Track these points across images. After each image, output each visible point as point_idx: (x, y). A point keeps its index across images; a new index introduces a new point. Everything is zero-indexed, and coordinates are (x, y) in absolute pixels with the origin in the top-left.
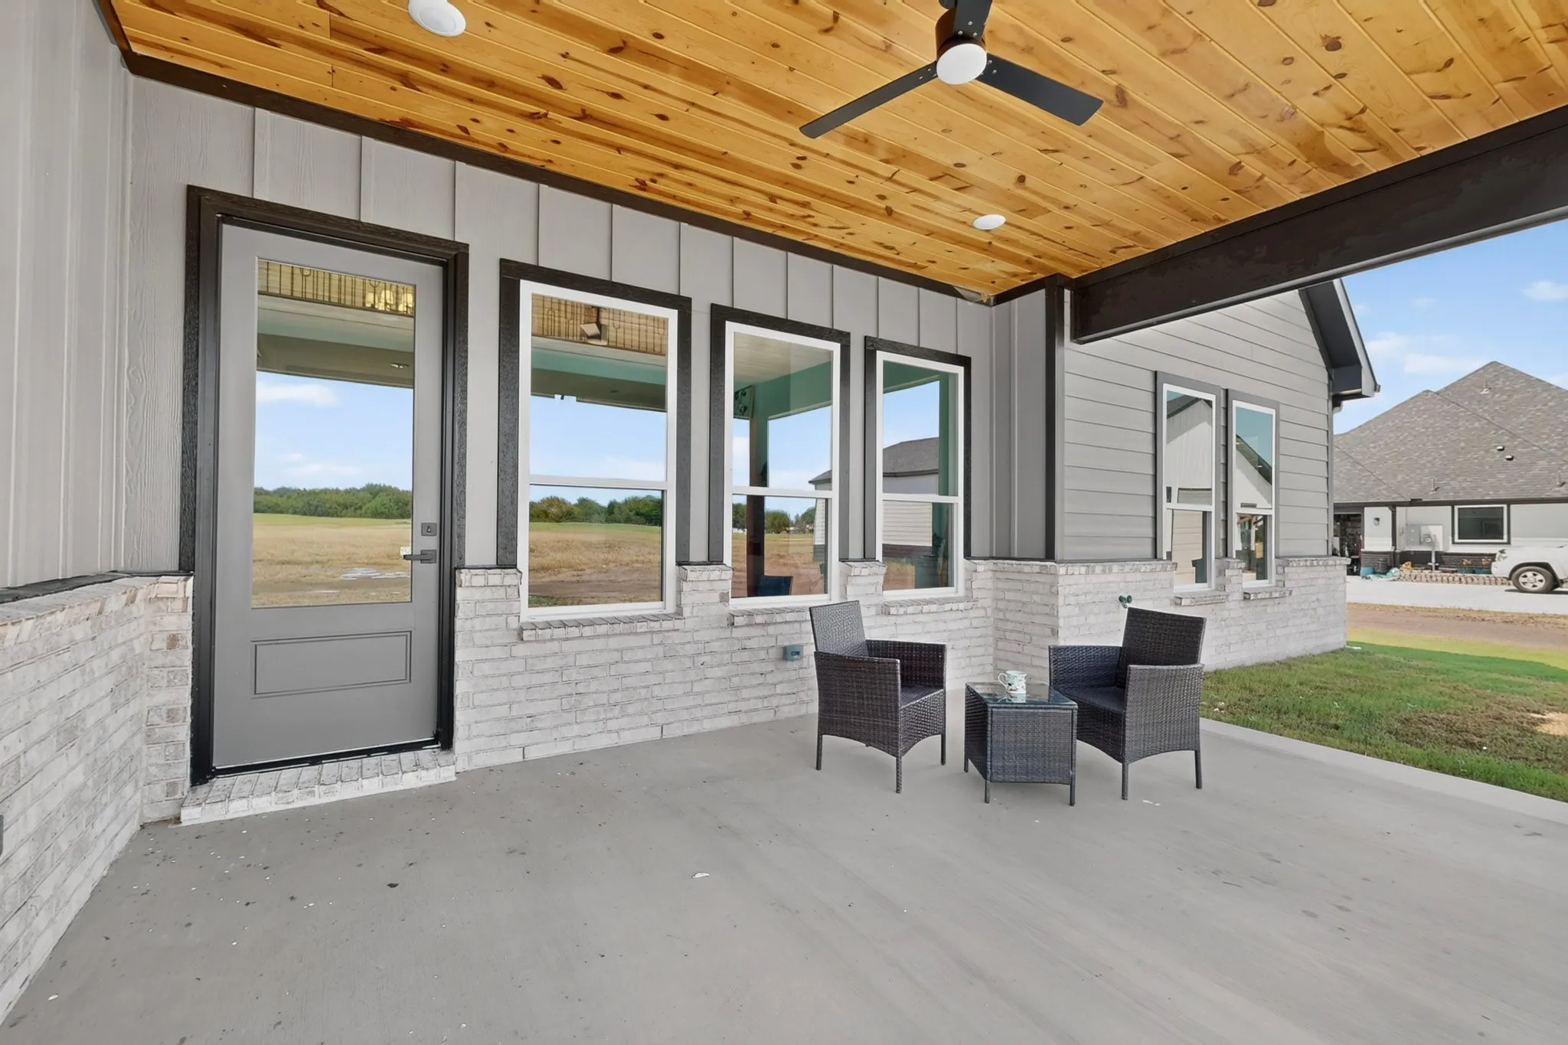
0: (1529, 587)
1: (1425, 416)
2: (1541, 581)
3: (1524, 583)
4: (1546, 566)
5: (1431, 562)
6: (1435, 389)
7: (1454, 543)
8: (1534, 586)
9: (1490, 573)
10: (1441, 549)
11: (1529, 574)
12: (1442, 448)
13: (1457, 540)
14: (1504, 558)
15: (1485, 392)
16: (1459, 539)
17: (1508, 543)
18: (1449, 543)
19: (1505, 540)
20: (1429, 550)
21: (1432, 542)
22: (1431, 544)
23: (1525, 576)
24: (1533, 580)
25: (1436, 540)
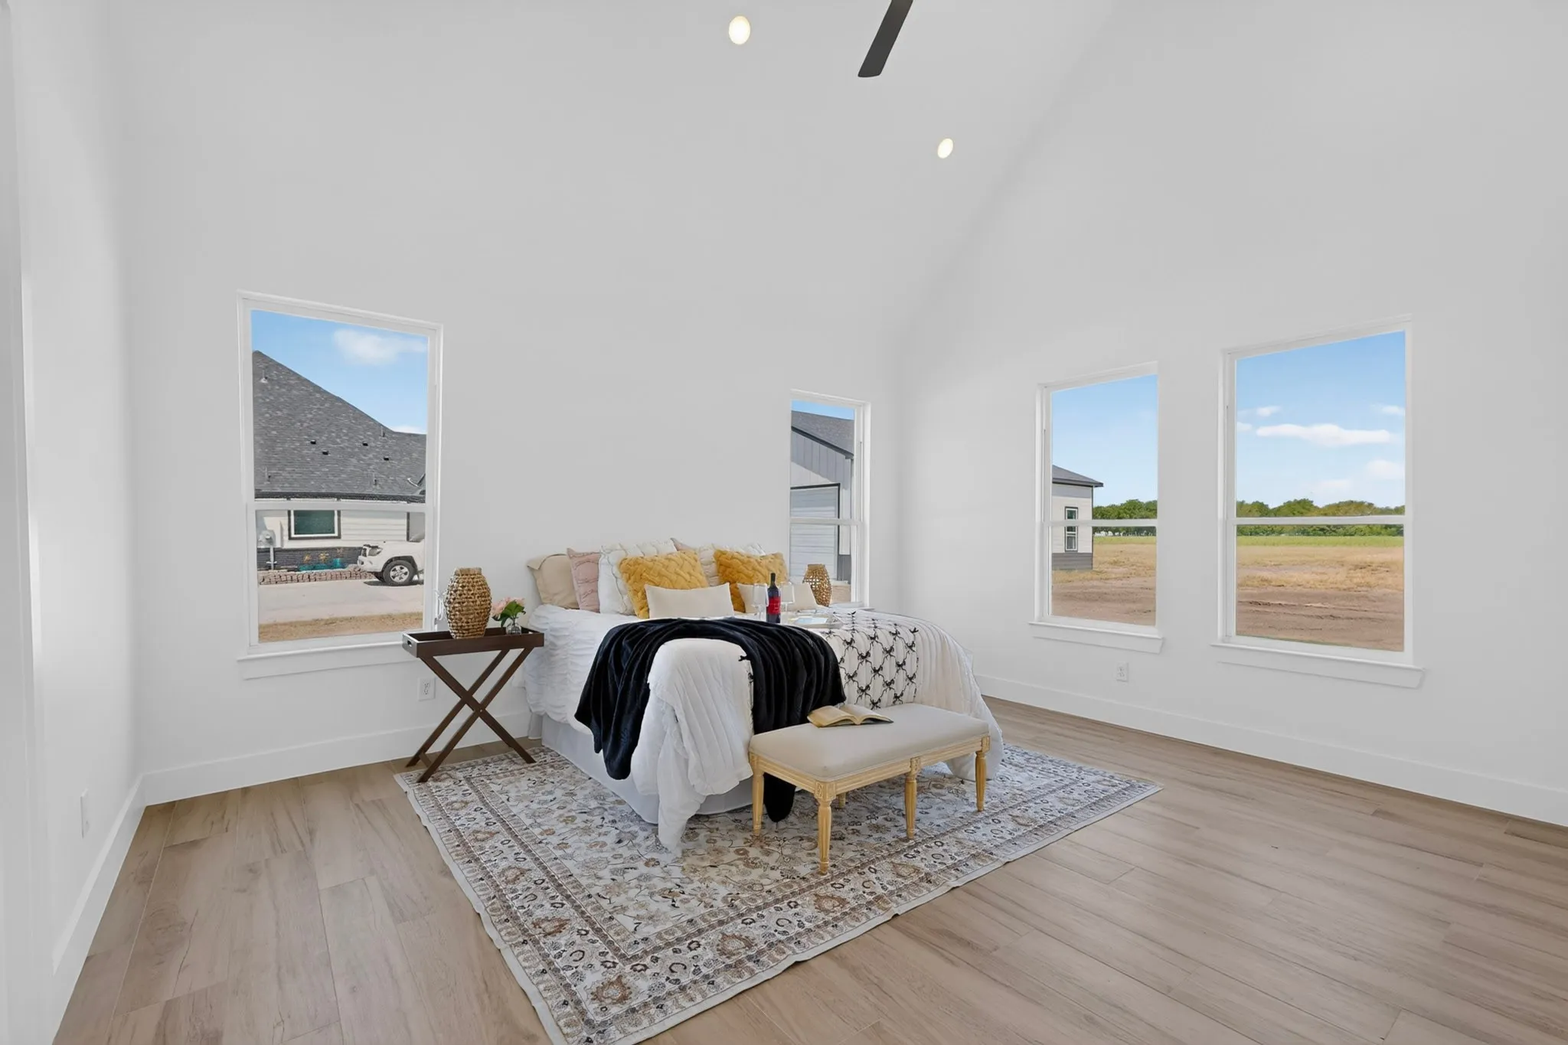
0: (397, 579)
2: (406, 573)
3: (394, 577)
4: (409, 559)
5: (269, 560)
7: (290, 538)
8: (401, 579)
9: (350, 567)
10: (278, 545)
11: (398, 568)
13: (293, 535)
14: (378, 553)
16: (295, 534)
17: (339, 537)
18: (286, 538)
19: (336, 534)
20: (268, 547)
21: (271, 538)
22: (270, 541)
23: (395, 570)
24: (400, 573)
25: (274, 535)
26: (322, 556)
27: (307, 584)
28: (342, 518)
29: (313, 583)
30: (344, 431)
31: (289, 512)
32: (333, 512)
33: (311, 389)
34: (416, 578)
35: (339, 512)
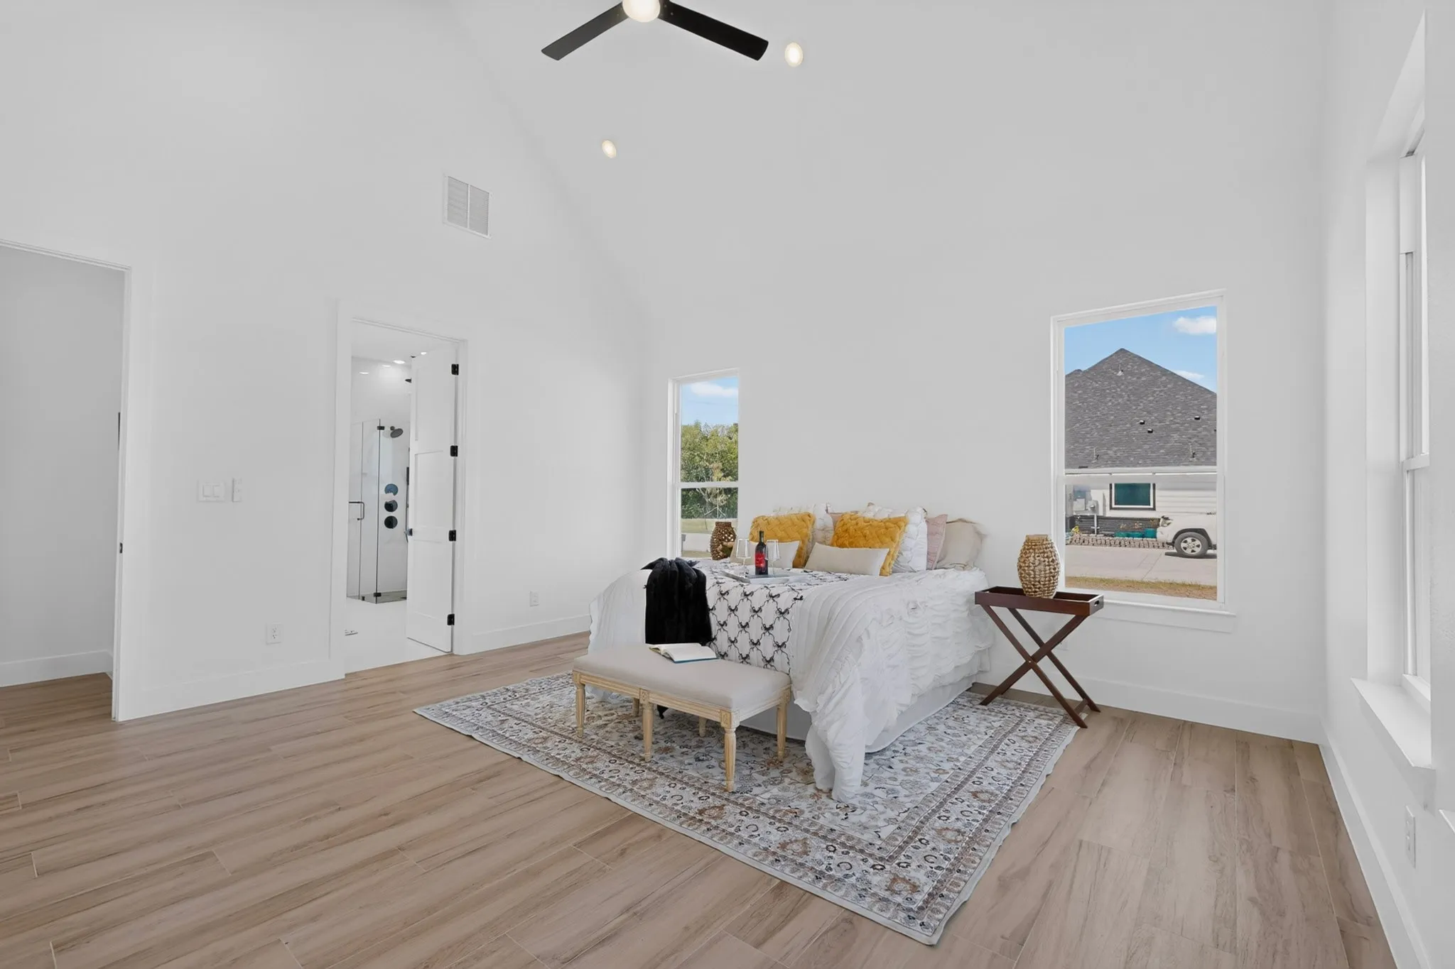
0: (1188, 552)
1: (1080, 392)
2: (1198, 546)
3: (1185, 549)
4: (1202, 532)
5: (1094, 526)
6: (1084, 368)
7: (1111, 508)
8: (1193, 551)
9: (1155, 537)
10: (1101, 514)
11: (1189, 540)
12: (1096, 421)
13: (1114, 506)
14: (1169, 524)
15: (1120, 373)
16: (1115, 504)
17: (1154, 509)
18: (1108, 508)
19: (1152, 506)
20: (1092, 514)
21: (1094, 507)
22: (1094, 509)
23: (1186, 542)
24: (1192, 545)
25: (1098, 505)
26: (1137, 526)
27: (1118, 548)
28: (1156, 491)
29: (1123, 549)
30: (1179, 408)
31: (1111, 485)
32: (1149, 485)
33: (1159, 373)
34: (1210, 552)
35: (1154, 485)
